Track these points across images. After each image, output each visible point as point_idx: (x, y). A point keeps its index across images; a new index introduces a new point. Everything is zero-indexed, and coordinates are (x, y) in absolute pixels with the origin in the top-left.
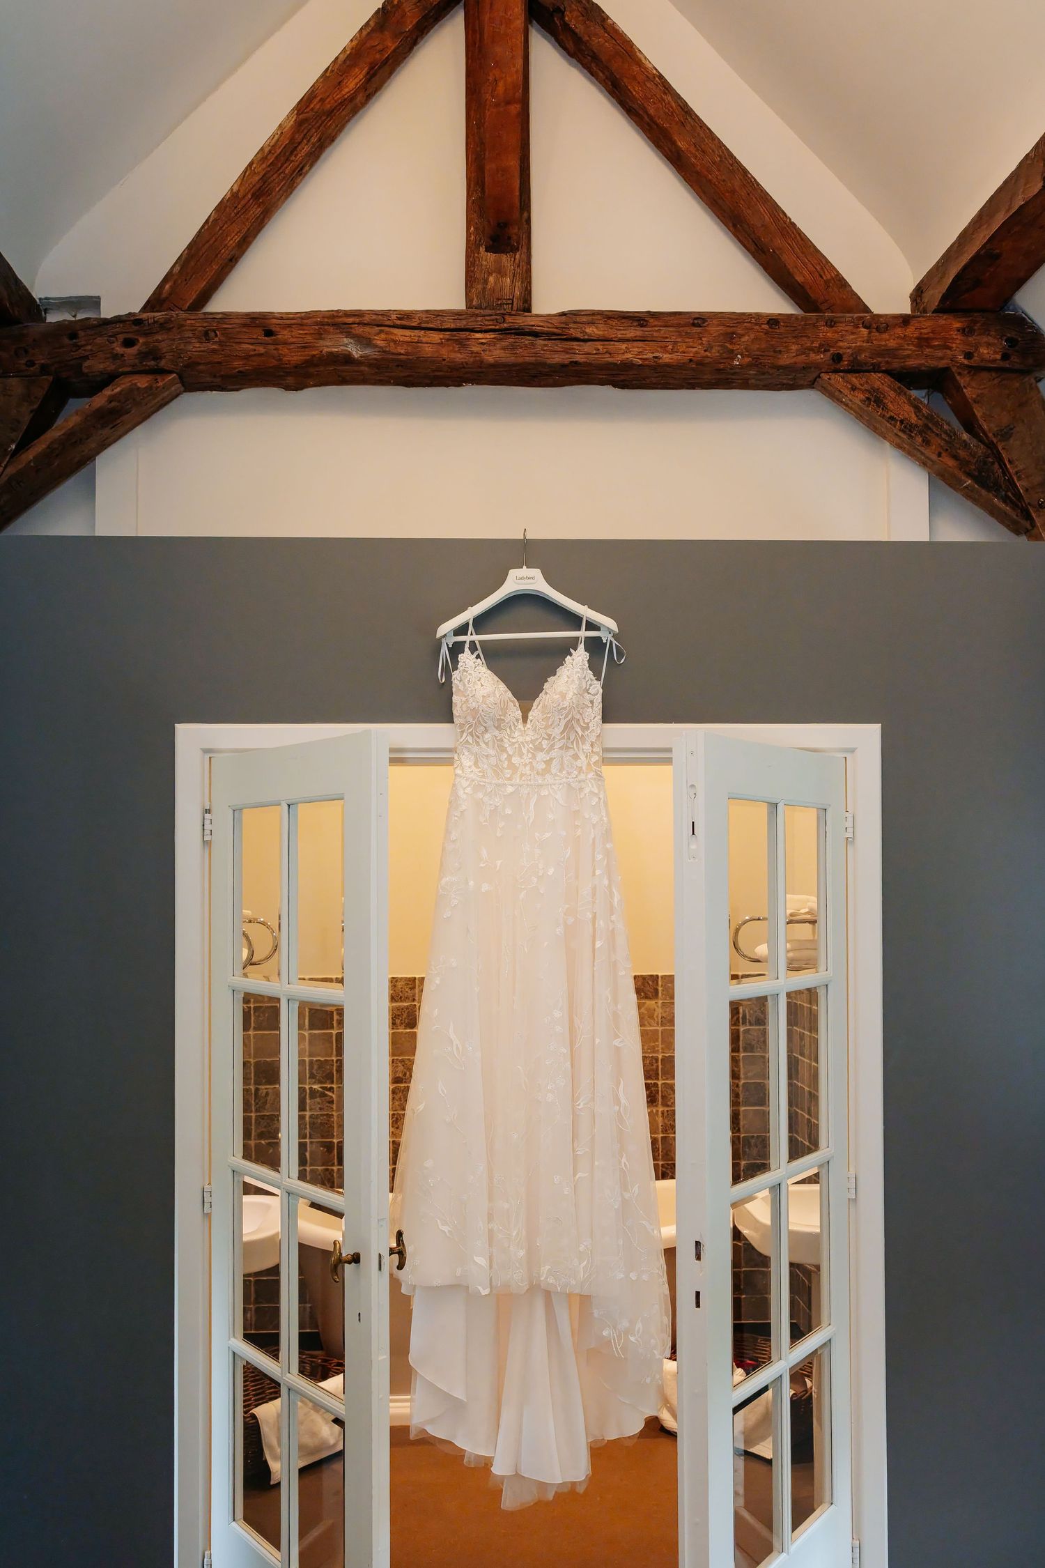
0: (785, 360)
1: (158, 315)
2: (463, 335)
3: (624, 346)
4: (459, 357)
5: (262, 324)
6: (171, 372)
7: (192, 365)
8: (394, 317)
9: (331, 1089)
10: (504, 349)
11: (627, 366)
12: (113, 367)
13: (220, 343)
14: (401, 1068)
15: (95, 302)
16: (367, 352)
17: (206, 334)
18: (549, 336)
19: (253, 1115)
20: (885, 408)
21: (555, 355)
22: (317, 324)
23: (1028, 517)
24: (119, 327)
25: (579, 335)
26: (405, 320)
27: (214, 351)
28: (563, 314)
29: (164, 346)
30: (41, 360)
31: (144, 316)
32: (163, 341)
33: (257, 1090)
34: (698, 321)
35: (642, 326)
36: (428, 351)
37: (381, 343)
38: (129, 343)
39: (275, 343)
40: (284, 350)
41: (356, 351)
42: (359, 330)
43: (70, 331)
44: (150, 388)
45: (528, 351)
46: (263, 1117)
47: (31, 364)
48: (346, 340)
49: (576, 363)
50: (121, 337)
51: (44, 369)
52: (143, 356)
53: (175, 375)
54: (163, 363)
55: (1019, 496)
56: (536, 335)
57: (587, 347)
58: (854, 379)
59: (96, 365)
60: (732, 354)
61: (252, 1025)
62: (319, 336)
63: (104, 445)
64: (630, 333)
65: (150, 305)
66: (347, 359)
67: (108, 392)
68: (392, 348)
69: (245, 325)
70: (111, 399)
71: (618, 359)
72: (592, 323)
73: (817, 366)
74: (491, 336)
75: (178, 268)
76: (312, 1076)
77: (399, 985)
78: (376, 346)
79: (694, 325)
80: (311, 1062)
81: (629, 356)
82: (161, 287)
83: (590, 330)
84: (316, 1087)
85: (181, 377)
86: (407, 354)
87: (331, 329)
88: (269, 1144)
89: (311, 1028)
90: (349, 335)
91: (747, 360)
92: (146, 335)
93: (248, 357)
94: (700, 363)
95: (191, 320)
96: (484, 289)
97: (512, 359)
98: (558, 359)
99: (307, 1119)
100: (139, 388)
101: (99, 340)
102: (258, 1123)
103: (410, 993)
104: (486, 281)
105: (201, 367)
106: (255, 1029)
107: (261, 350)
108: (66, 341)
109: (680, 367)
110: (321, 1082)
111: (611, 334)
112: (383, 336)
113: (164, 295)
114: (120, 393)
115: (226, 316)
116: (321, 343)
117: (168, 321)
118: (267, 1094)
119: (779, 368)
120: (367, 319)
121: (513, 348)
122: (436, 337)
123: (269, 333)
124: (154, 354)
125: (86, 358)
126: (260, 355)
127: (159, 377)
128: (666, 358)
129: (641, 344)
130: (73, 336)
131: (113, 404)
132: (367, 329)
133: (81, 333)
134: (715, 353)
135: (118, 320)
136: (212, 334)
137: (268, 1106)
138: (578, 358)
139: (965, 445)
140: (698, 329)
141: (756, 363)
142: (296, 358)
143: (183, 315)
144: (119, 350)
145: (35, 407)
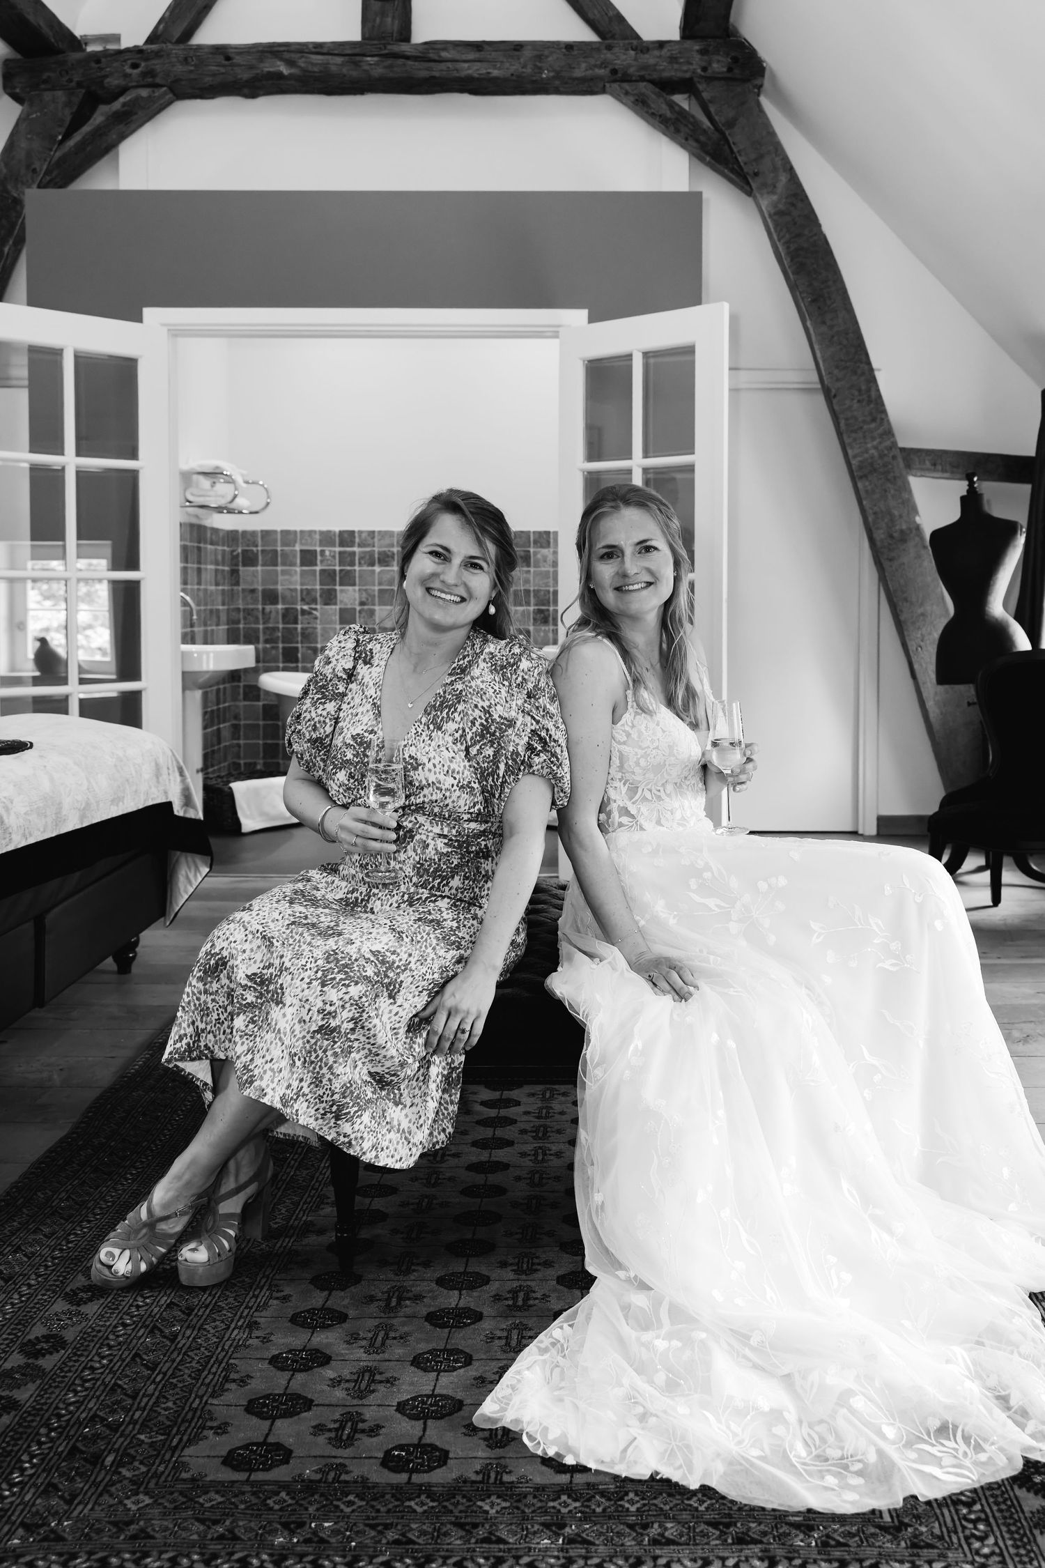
0: (578, 73)
1: (154, 47)
2: (358, 58)
3: (466, 65)
4: (355, 74)
5: (222, 51)
6: (162, 86)
7: (177, 81)
8: (311, 46)
9: (316, 609)
10: (385, 67)
11: (470, 79)
12: (124, 83)
13: (195, 65)
14: (364, 595)
15: (116, 38)
16: (293, 71)
17: (186, 59)
18: (415, 58)
19: (261, 627)
20: (649, 106)
21: (420, 71)
22: (258, 52)
23: (748, 183)
24: (127, 56)
25: (437, 58)
26: (318, 48)
27: (191, 71)
28: (426, 43)
29: (158, 68)
30: (76, 78)
31: (145, 47)
32: (157, 65)
33: (263, 609)
34: (517, 47)
35: (480, 51)
36: (334, 69)
37: (303, 65)
38: (135, 66)
39: (233, 65)
40: (238, 70)
41: (285, 70)
42: (286, 56)
43: (96, 58)
44: (150, 97)
45: (400, 69)
46: (267, 628)
47: (70, 81)
48: (279, 63)
49: (434, 77)
50: (129, 62)
51: (79, 85)
52: (144, 74)
53: (165, 89)
54: (158, 80)
55: (740, 167)
56: (407, 58)
57: (443, 66)
58: (626, 86)
59: (114, 82)
60: (541, 70)
61: (260, 562)
62: (261, 60)
63: (123, 137)
64: (471, 56)
65: (151, 39)
66: (280, 76)
67: (122, 100)
68: (310, 68)
69: (212, 53)
70: (124, 105)
71: (463, 74)
72: (444, 49)
73: (601, 78)
74: (376, 59)
75: (168, 14)
76: (303, 600)
77: (364, 535)
78: (300, 67)
79: (515, 50)
80: (302, 590)
81: (470, 72)
82: (156, 27)
83: (444, 54)
84: (306, 607)
85: (171, 90)
86: (321, 72)
87: (269, 55)
88: (273, 648)
89: (302, 564)
90: (281, 59)
91: (552, 74)
92: (147, 60)
93: (214, 75)
94: (518, 76)
95: (177, 50)
96: (373, 26)
97: (391, 75)
98: (424, 74)
99: (299, 630)
100: (142, 97)
101: (115, 64)
102: (264, 633)
103: (370, 541)
104: (374, 20)
105: (183, 83)
106: (263, 565)
107: (222, 70)
108: (93, 65)
109: (505, 80)
110: (308, 604)
111: (457, 57)
112: (303, 59)
113: (159, 32)
114: (130, 100)
115: (199, 47)
116: (262, 65)
117: (161, 50)
118: (271, 612)
119: (577, 79)
120: (292, 48)
121: (390, 67)
122: (339, 60)
123: (228, 58)
124: (150, 73)
125: (106, 76)
126: (223, 74)
127: (156, 90)
128: (495, 73)
129: (479, 64)
130: (98, 61)
131: (126, 108)
132: (293, 55)
133: (103, 60)
134: (529, 70)
135: (128, 50)
136: (190, 60)
137: (271, 620)
138: (437, 74)
139: (705, 132)
140: (517, 53)
141: (558, 76)
142: (246, 76)
143: (170, 46)
144: (129, 71)
145: (74, 110)
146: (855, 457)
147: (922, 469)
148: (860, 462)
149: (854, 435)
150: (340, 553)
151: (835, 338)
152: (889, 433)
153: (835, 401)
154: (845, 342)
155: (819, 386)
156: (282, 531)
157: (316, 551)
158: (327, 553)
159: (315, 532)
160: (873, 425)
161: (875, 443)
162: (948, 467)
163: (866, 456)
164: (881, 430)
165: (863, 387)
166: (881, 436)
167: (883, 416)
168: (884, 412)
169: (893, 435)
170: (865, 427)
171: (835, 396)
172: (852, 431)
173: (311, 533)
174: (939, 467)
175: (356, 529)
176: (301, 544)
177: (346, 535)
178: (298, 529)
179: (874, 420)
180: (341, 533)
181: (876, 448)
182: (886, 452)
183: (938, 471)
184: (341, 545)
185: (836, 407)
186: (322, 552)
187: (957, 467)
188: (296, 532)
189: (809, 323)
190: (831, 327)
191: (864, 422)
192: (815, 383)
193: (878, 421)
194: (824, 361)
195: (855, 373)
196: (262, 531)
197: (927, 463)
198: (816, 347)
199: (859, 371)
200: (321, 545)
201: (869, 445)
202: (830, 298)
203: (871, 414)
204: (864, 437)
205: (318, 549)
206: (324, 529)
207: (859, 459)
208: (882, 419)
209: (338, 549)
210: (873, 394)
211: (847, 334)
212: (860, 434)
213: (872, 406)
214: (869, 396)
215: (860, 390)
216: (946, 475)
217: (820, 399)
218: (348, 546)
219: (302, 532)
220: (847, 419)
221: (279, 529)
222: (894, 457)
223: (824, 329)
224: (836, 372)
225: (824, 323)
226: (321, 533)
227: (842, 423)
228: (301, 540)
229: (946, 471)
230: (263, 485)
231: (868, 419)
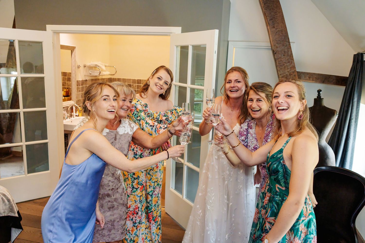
146: (281, 75)
147: (305, 79)
148: (282, 76)
149: (281, 67)
150: (137, 85)
151: (278, 33)
152: (294, 67)
153: (275, 55)
154: (281, 34)
155: (270, 48)
156: (123, 79)
157: (131, 85)
158: (134, 85)
159: (131, 79)
160: (288, 64)
161: (288, 70)
162: (314, 79)
163: (285, 74)
164: (291, 66)
165: (286, 51)
166: (291, 68)
167: (292, 61)
168: (293, 59)
169: (295, 68)
170: (286, 65)
171: (276, 53)
172: (281, 66)
173: (130, 80)
174: (311, 79)
175: (142, 79)
176: (128, 82)
177: (139, 81)
178: (127, 78)
179: (289, 62)
180: (138, 80)
181: (288, 72)
182: (292, 73)
183: (311, 80)
184: (138, 83)
185: (276, 57)
186: (133, 85)
187: (318, 79)
188: (126, 79)
189: (269, 27)
190: (276, 29)
191: (285, 63)
192: (269, 47)
193: (290, 62)
194: (273, 41)
195: (283, 45)
196: (118, 78)
197: (307, 77)
198: (270, 36)
199: (285, 45)
200: (133, 83)
201: (286, 71)
202: (277, 18)
203: (288, 60)
204: (285, 68)
205: (132, 84)
206: (133, 79)
207: (282, 75)
208: (292, 62)
209: (137, 84)
210: (289, 53)
211: (282, 31)
212: (283, 67)
213: (289, 57)
214: (288, 54)
215: (285, 52)
216: (313, 82)
217: (271, 52)
218: (140, 84)
219: (128, 79)
220: (279, 62)
221: (122, 78)
222: (295, 76)
223: (274, 29)
224: (277, 45)
225: (274, 27)
226: (133, 80)
227: (277, 62)
228: (127, 81)
229: (314, 81)
230: (115, 68)
231: (287, 62)
